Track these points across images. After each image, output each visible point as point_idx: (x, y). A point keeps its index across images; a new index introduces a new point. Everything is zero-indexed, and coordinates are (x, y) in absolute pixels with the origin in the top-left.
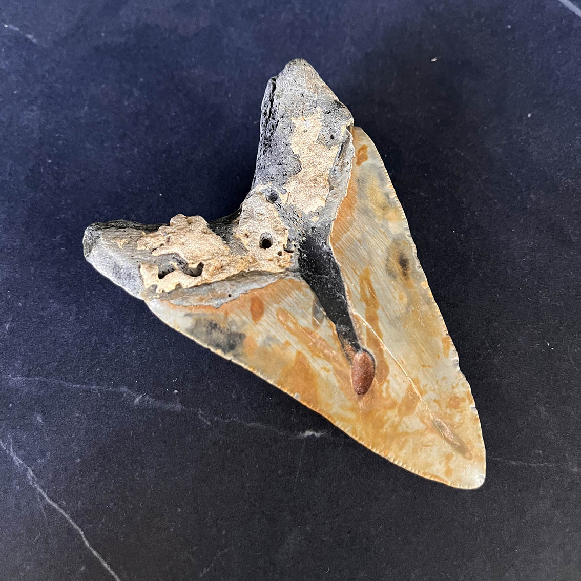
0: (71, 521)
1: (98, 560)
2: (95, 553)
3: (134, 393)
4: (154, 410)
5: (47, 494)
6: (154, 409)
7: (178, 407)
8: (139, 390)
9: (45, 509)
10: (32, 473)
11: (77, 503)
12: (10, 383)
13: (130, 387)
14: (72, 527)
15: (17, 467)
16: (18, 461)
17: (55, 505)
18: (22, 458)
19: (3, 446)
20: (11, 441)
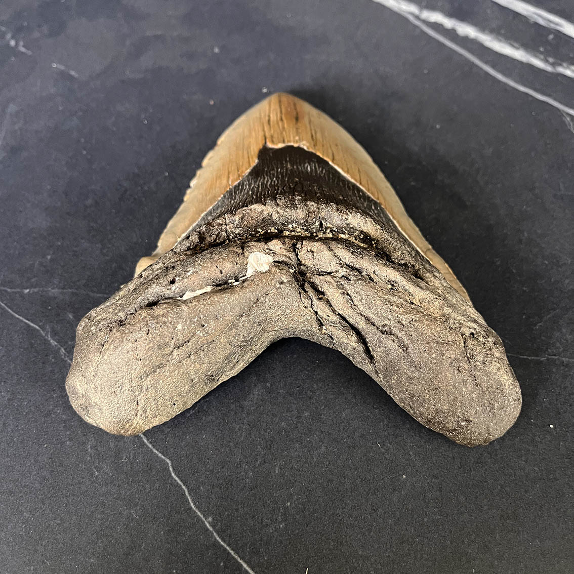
10: (64, 351)
12: (50, 294)
15: (53, 347)
16: (53, 343)
18: (57, 342)
19: (43, 334)
20: (49, 330)
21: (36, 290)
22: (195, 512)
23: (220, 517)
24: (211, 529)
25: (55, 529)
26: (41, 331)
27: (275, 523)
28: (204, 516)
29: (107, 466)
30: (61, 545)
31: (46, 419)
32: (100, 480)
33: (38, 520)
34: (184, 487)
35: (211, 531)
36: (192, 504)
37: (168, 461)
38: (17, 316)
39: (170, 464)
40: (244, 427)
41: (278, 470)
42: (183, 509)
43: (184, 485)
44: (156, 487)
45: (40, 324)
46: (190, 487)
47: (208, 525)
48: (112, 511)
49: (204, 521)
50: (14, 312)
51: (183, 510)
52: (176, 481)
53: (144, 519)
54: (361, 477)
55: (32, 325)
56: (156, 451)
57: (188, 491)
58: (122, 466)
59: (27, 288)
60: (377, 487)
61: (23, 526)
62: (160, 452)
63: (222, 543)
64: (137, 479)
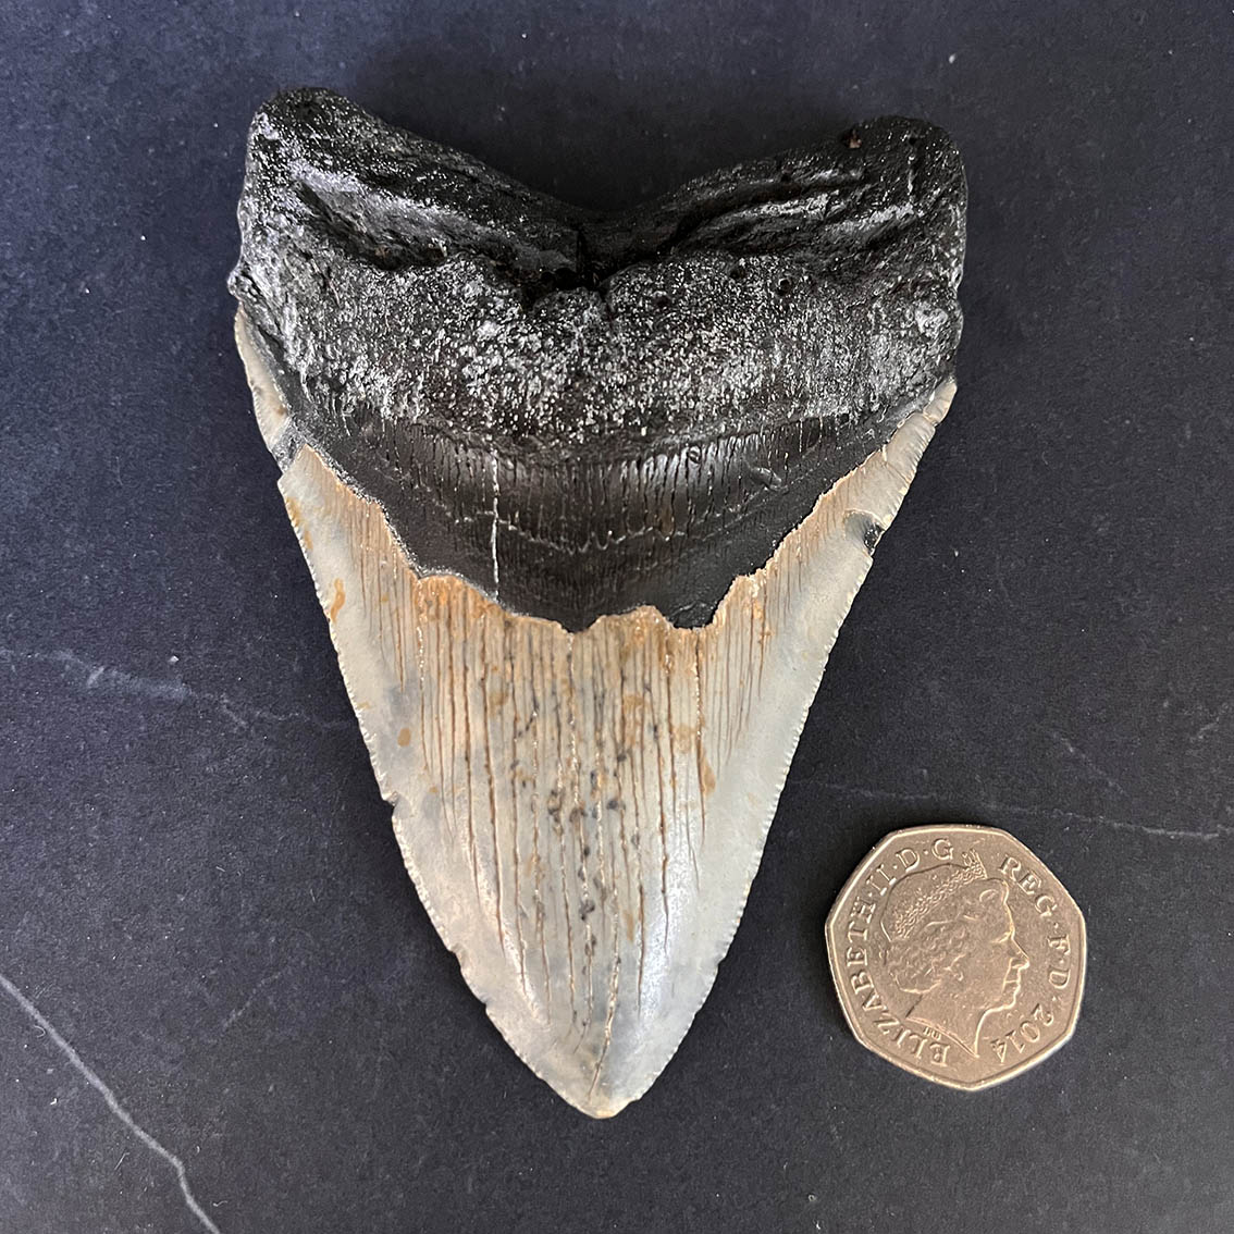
1: (15, 999)
3: (86, 662)
4: (129, 697)
6: (130, 695)
7: (179, 691)
8: (97, 659)
13: (79, 650)
29: (12, 1176)
37: (175, 1161)
39: (181, 1171)
40: (379, 1060)
41: (473, 1186)
52: (198, 1219)
56: (142, 1134)
58: (52, 1180)
62: (153, 1137)
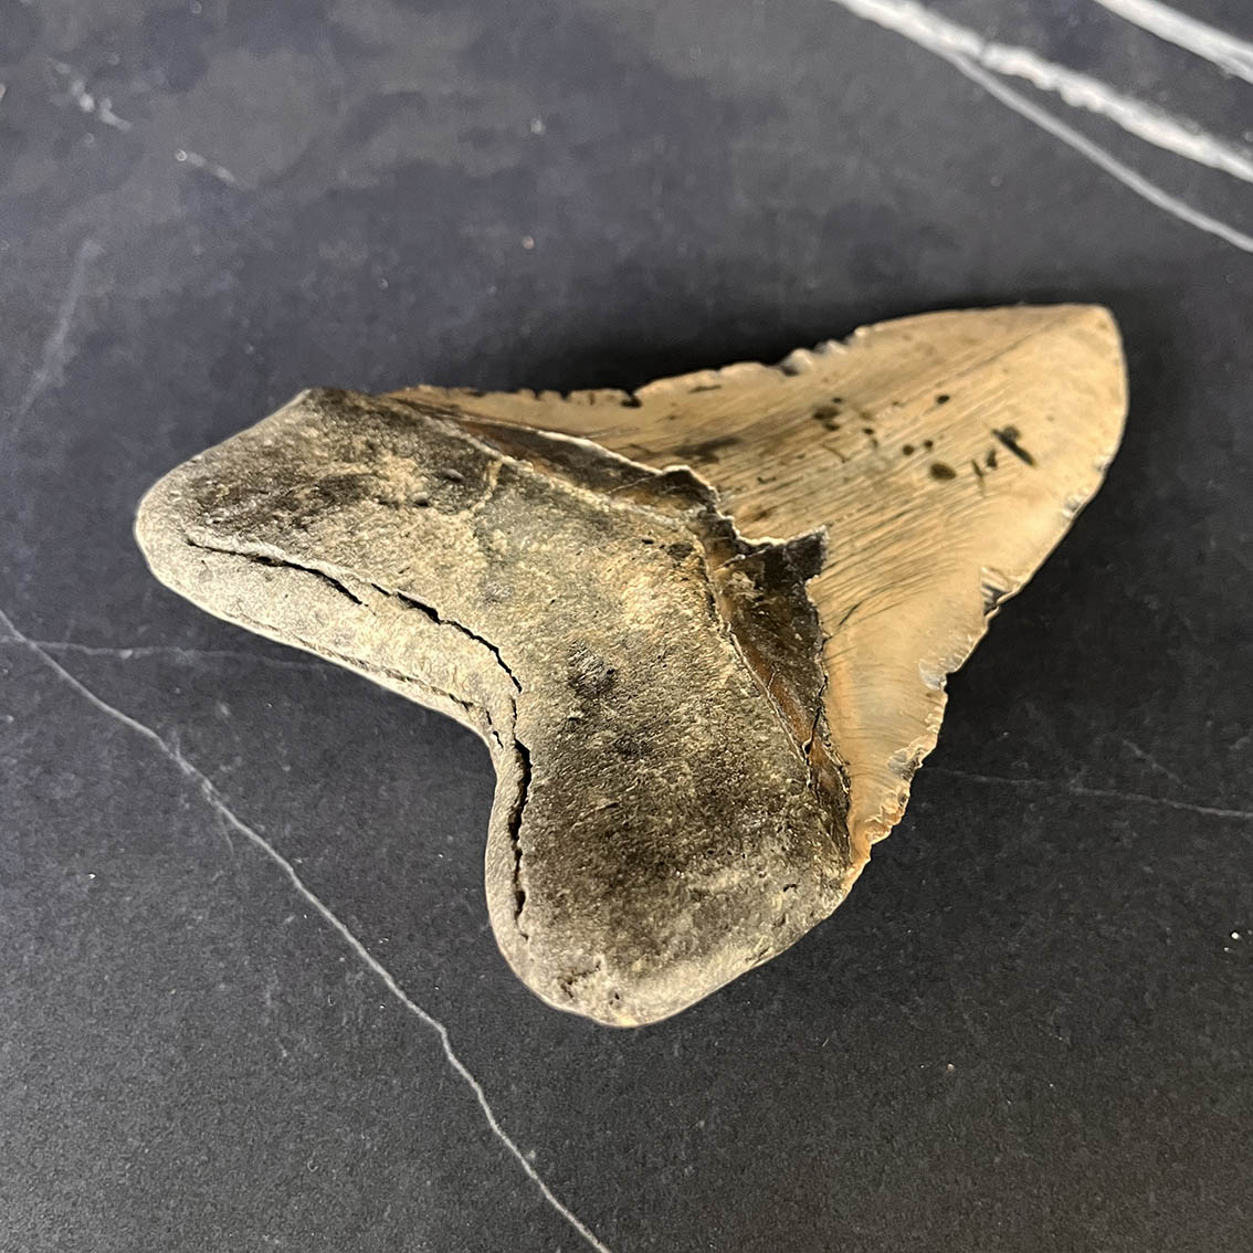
0: (273, 853)
1: (316, 907)
2: (311, 898)
5: (234, 814)
9: (231, 836)
10: (210, 786)
11: (283, 828)
12: (178, 660)
14: (276, 861)
15: (186, 777)
16: (187, 768)
17: (248, 831)
18: (195, 767)
19: (164, 747)
20: (178, 740)
21: (147, 652)
22: (499, 1140)
23: (555, 1152)
24: (535, 1177)
25: (196, 1171)
26: (161, 743)
27: (673, 1164)
28: (519, 1147)
29: (307, 1036)
30: (209, 1208)
31: (173, 934)
32: (292, 1069)
33: (160, 1154)
34: (475, 1085)
35: (534, 1182)
36: (493, 1123)
37: (440, 1028)
38: (107, 708)
39: (444, 1036)
42: (473, 1132)
43: (475, 1081)
44: (415, 1084)
45: (158, 727)
46: (489, 1085)
47: (527, 1168)
48: (318, 1136)
49: (520, 1160)
50: (100, 699)
51: (474, 1136)
52: (457, 1071)
53: (389, 1153)
54: (858, 1067)
55: (139, 727)
56: (414, 1007)
57: (485, 1094)
58: (341, 1039)
59: (127, 648)
60: (893, 1090)
61: (127, 1167)
62: (423, 1009)
63: (558, 1206)
64: (373, 1065)
